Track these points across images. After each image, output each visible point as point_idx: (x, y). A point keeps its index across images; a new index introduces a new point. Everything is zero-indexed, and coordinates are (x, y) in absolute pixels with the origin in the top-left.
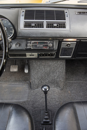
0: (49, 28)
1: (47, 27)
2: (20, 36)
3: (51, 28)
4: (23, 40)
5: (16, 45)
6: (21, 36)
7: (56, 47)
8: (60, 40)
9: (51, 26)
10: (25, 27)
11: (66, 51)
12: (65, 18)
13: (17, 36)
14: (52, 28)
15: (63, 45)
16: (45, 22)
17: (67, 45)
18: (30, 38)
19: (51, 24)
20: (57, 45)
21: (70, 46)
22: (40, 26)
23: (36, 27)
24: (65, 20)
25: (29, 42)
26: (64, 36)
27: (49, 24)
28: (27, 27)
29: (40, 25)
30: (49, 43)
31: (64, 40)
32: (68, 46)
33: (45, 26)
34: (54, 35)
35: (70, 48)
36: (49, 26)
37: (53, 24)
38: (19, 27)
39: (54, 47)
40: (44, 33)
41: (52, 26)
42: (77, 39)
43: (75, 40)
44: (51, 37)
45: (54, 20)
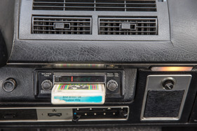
0: (106, 33)
2: (19, 59)
3: (112, 33)
4: (29, 71)
5: (5, 85)
6: (23, 59)
8: (142, 69)
9: (112, 29)
10: (35, 32)
11: (162, 102)
12: (155, 6)
13: (10, 59)
14: (118, 34)
15: (152, 84)
16: (95, 16)
17: (164, 84)
18: (49, 65)
19: (112, 24)
20: (133, 86)
21: (172, 87)
22: (81, 29)
23: (70, 33)
24: (155, 10)
25: (47, 75)
26: (153, 60)
27: (106, 24)
28: (41, 32)
29: (81, 27)
30: (109, 79)
31: (154, 69)
32: (167, 88)
33: (95, 29)
34: (122, 57)
35: (173, 93)
36: (106, 29)
37: (118, 24)
38: (16, 31)
39: (124, 89)
40: (91, 50)
41: (118, 29)
42: (194, 67)
44: (113, 62)
45: (123, 10)
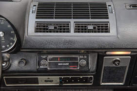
0: (79, 32)
1: (75, 32)
2: (28, 47)
3: (82, 32)
4: (33, 54)
6: (30, 47)
7: (92, 66)
8: (100, 53)
9: (82, 29)
10: (37, 32)
12: (108, 16)
13: (22, 47)
14: (86, 32)
15: (107, 63)
17: (114, 62)
18: (45, 51)
19: (82, 27)
21: (119, 64)
22: (64, 29)
23: (57, 32)
24: (108, 18)
25: (44, 57)
26: (107, 47)
27: (79, 27)
28: (41, 32)
30: (81, 59)
31: (108, 53)
32: (116, 64)
33: (72, 29)
34: (88, 46)
35: (120, 68)
36: (79, 29)
37: (86, 27)
38: (26, 31)
39: (90, 66)
40: (70, 42)
41: (86, 29)
42: (132, 52)
43: (129, 53)
44: (83, 49)
45: (89, 18)
